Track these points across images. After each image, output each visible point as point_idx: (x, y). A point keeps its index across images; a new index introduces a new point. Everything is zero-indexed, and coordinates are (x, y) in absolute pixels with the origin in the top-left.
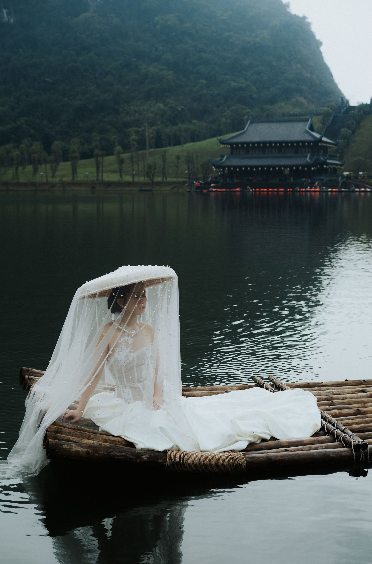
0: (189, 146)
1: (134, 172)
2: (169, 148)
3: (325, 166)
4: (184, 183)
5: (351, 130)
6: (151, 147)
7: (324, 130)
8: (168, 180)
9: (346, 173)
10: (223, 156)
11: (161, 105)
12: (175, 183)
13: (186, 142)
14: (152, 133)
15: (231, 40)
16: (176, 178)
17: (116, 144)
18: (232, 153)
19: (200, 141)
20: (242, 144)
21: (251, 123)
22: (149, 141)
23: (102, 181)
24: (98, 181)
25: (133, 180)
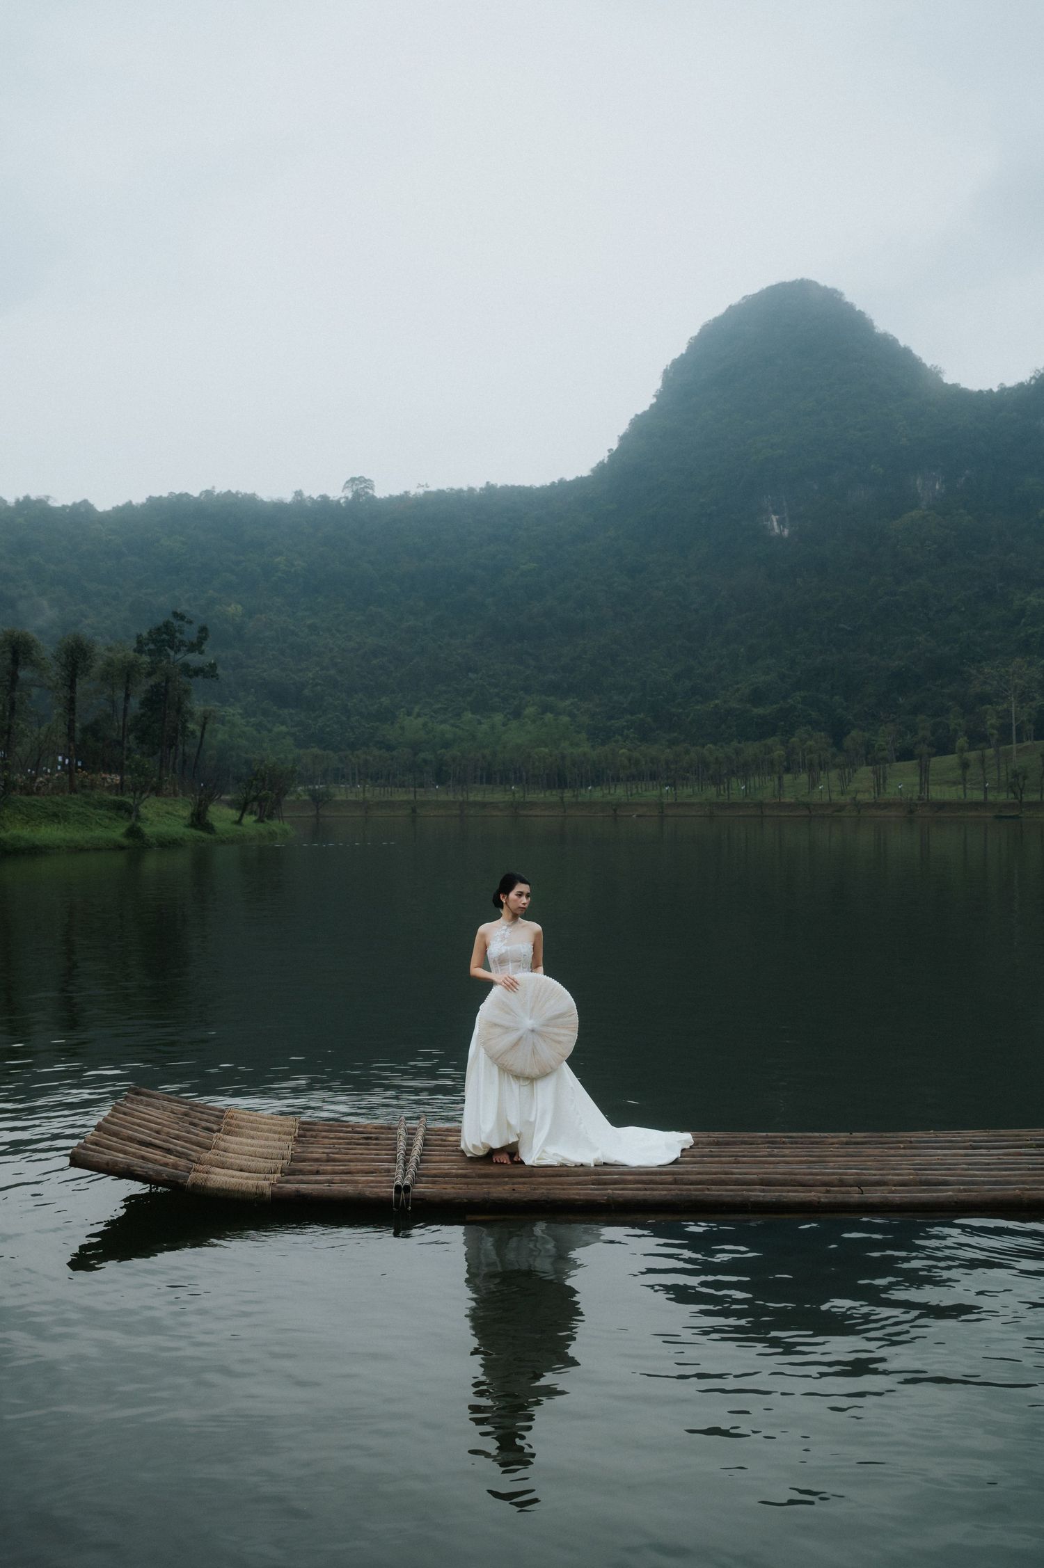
1: (987, 785)
6: (1022, 739)
14: (1025, 714)
17: (960, 734)
22: (1016, 726)
23: (928, 800)
24: (920, 800)
25: (986, 798)
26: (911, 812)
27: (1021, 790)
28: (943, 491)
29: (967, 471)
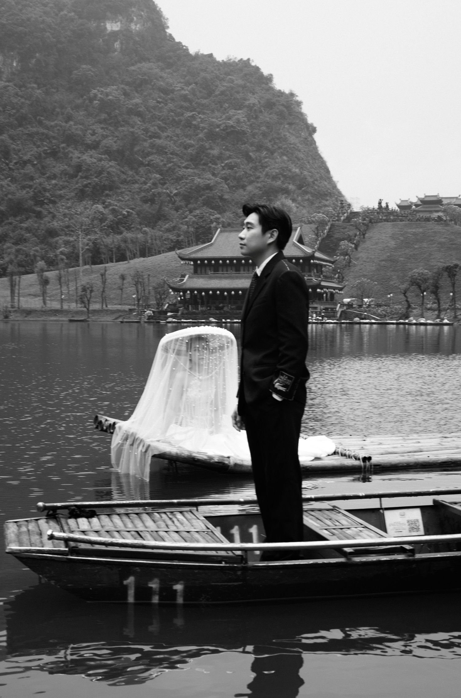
0: (138, 263)
1: (63, 296)
2: (110, 264)
3: (318, 290)
4: (131, 310)
5: (354, 244)
6: (85, 263)
7: (318, 242)
8: (110, 307)
9: (347, 300)
10: (184, 276)
11: (100, 207)
12: (119, 311)
13: (134, 257)
14: (88, 245)
15: (194, 123)
16: (120, 305)
17: (38, 258)
18: (196, 272)
19: (152, 255)
20: (210, 260)
21: (221, 232)
22: (83, 255)
23: (19, 308)
24: (12, 308)
25: (62, 306)
26: (6, 317)
27: (89, 301)
28: (19, 68)
29: (37, 55)
